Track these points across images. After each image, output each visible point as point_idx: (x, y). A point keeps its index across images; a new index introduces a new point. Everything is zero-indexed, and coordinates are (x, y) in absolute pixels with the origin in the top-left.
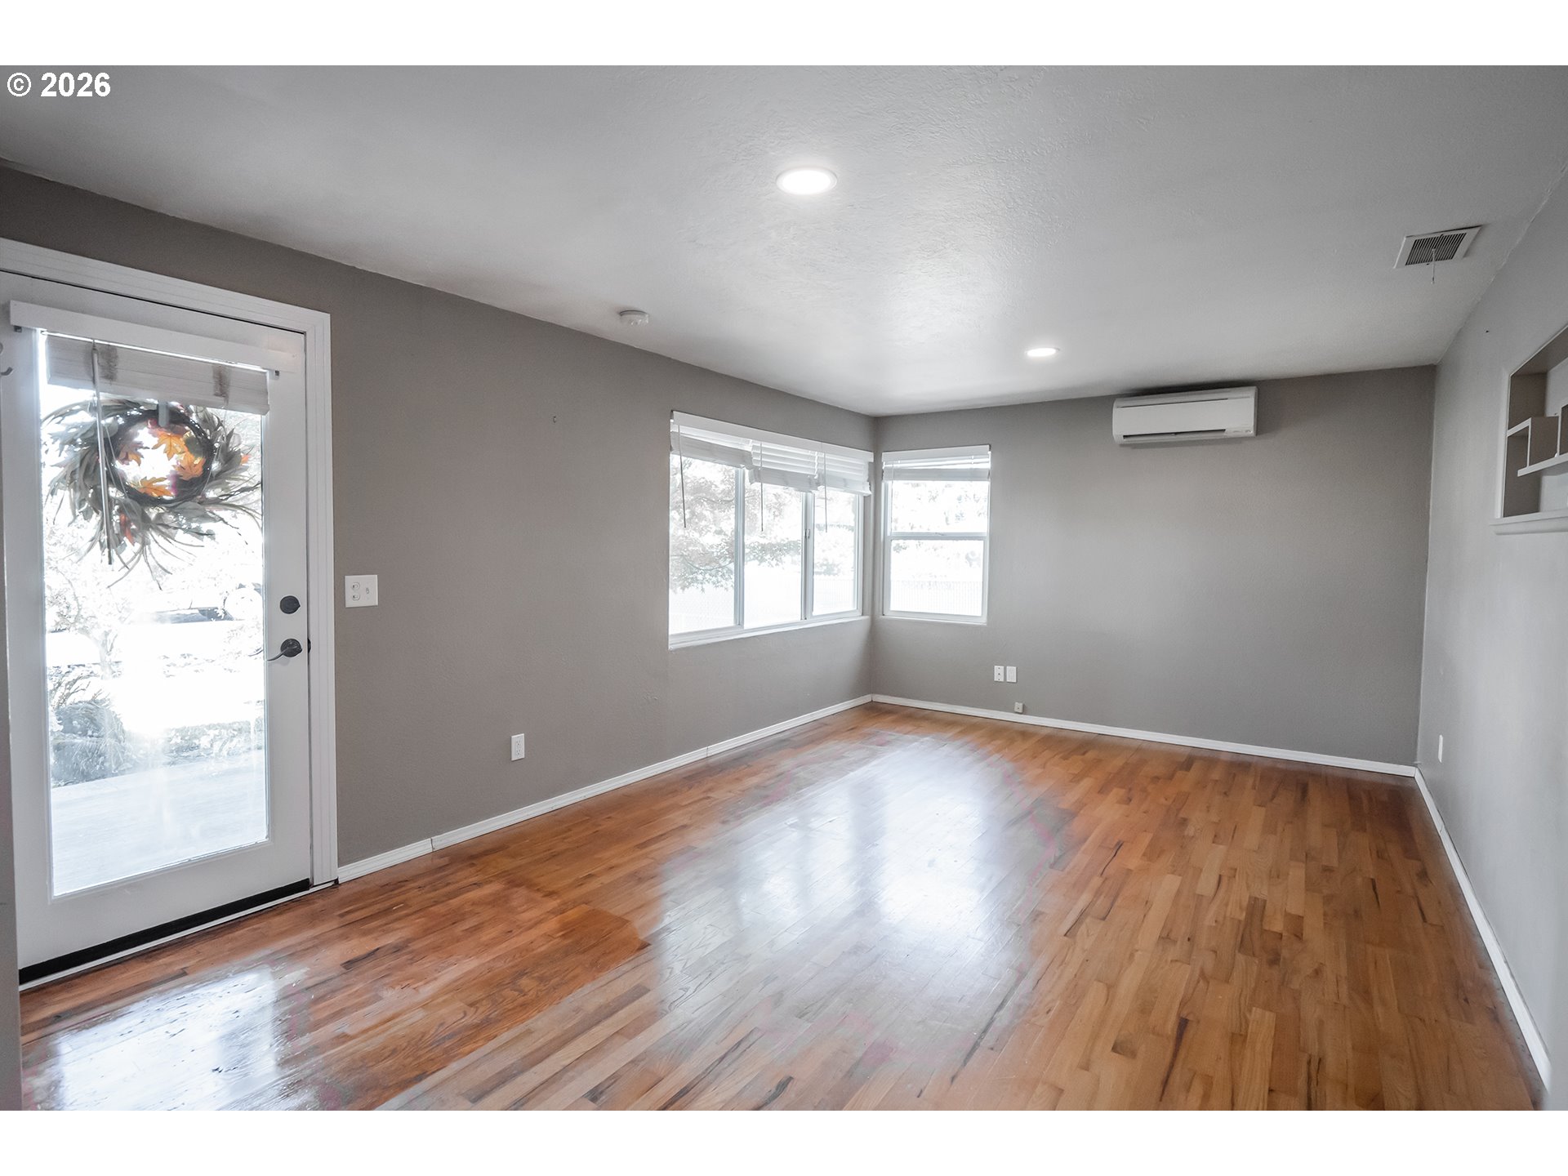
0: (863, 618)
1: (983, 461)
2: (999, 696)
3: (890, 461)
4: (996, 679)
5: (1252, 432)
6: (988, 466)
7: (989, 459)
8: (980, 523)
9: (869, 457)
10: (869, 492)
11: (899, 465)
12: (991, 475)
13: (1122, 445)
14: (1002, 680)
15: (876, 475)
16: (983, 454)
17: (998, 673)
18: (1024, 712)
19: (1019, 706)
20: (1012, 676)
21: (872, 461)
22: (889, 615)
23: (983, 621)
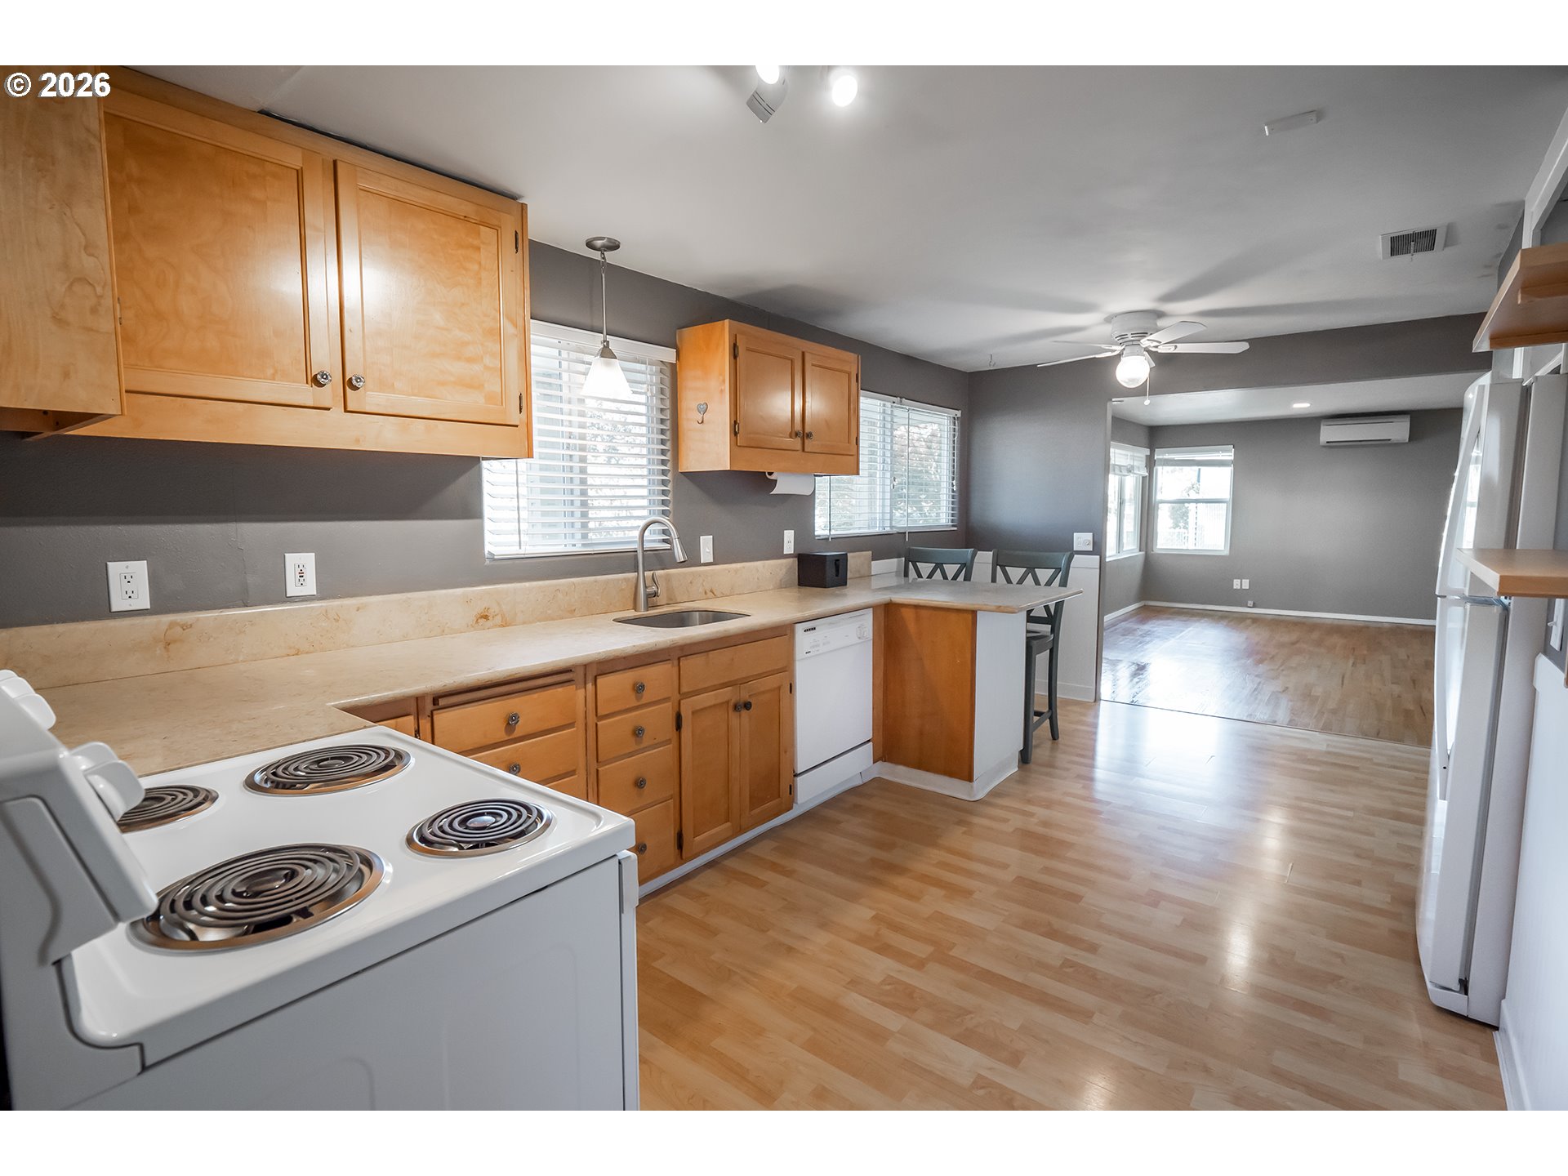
0: (1141, 553)
1: (1228, 454)
2: (1238, 598)
3: (1159, 455)
4: (1235, 588)
5: (1407, 441)
6: (1232, 458)
7: (1233, 454)
8: (1225, 493)
9: (1147, 452)
10: (1147, 474)
11: (1167, 456)
12: (1235, 463)
13: (1324, 447)
14: (1239, 588)
15: (1151, 463)
16: (1230, 451)
17: (1236, 584)
18: (1254, 606)
19: (1250, 603)
20: (1246, 584)
21: (1149, 454)
22: (1156, 551)
23: (1226, 552)
